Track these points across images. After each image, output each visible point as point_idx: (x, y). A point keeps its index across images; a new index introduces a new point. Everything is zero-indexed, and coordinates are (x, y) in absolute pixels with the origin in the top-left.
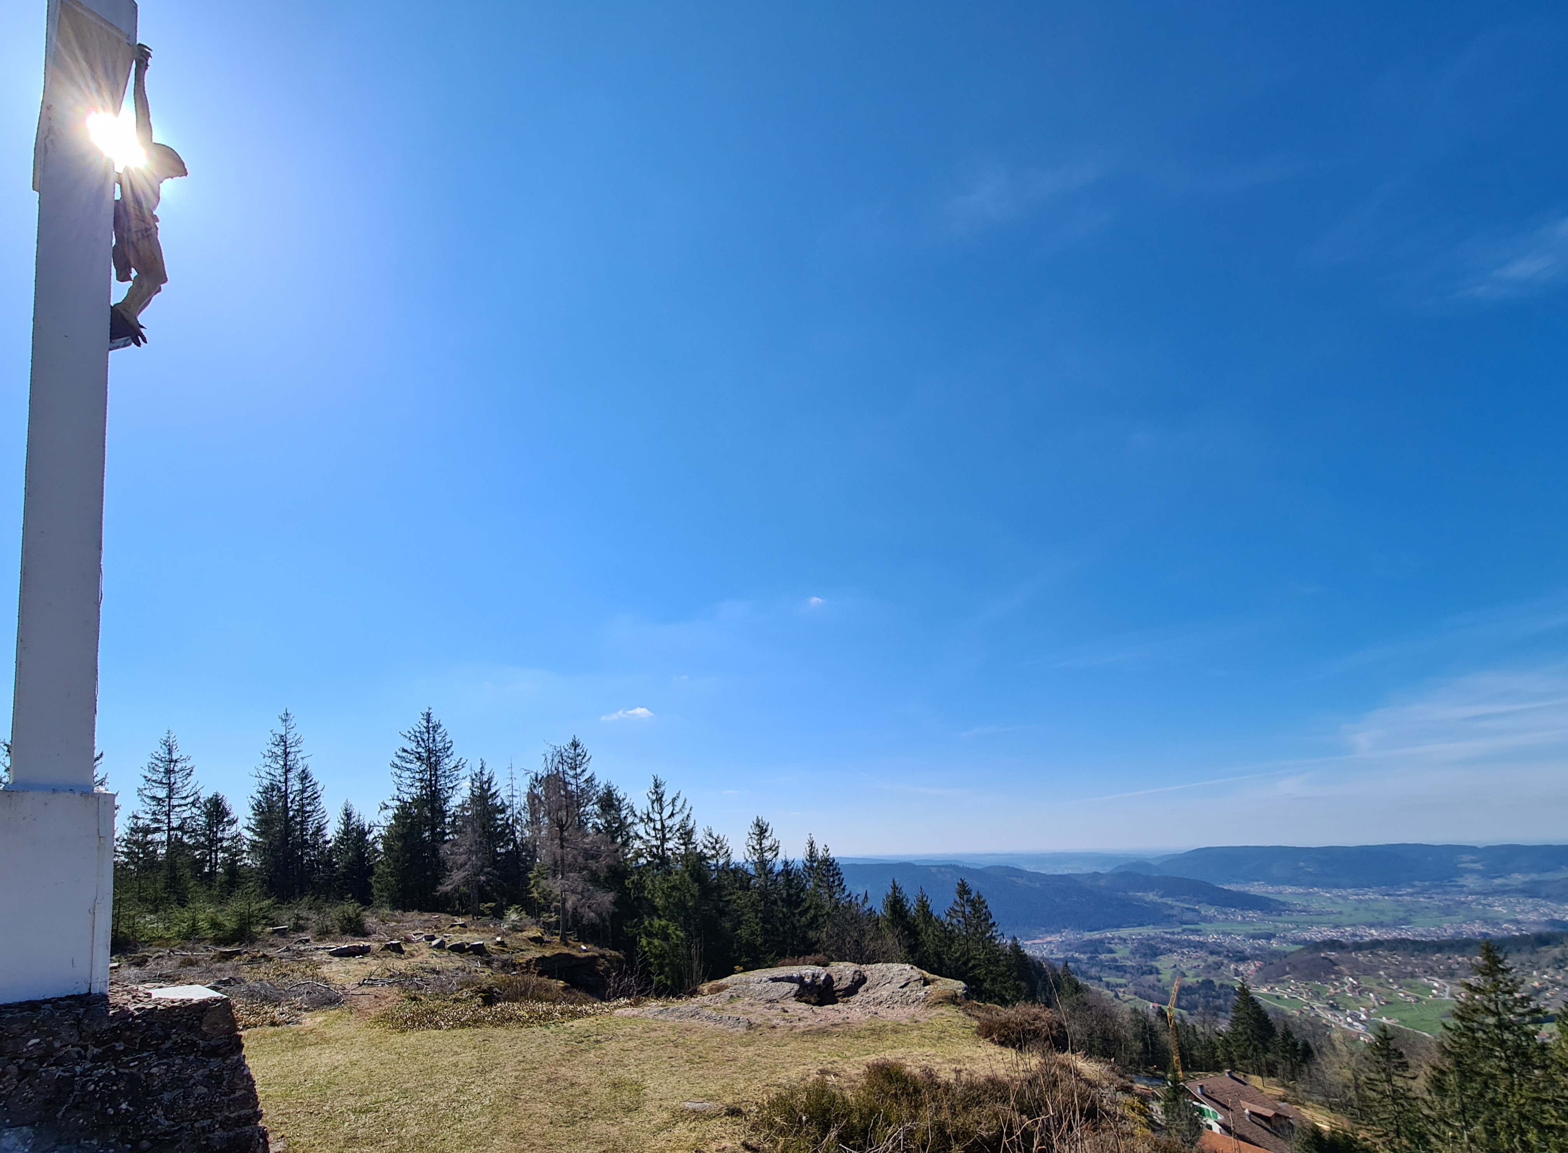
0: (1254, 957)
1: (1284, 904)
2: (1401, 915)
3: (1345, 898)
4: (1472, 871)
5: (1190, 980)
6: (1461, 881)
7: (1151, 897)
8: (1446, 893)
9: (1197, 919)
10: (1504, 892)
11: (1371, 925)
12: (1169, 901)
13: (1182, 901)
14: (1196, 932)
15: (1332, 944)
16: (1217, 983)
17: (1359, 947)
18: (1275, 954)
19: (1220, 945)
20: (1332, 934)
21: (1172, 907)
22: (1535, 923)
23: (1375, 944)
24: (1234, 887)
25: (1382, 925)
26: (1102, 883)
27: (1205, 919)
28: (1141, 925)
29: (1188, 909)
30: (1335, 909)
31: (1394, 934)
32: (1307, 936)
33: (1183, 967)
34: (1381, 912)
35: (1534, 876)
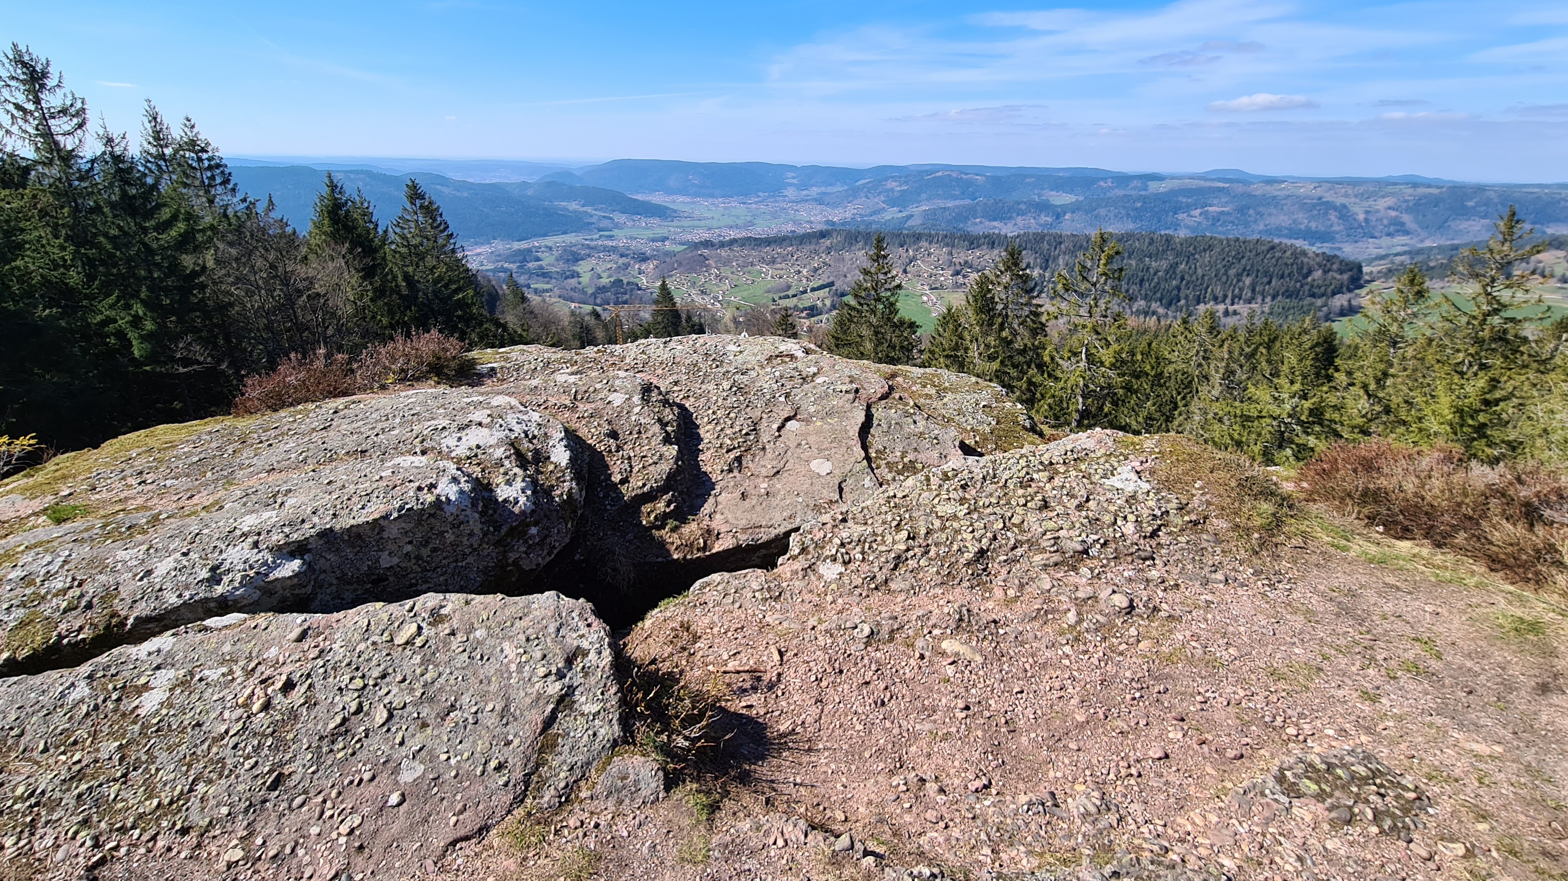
0: (654, 257)
1: (675, 211)
2: (749, 218)
3: (717, 206)
4: (791, 185)
5: (605, 281)
6: (785, 193)
7: (573, 206)
8: (776, 201)
9: (611, 226)
10: (807, 201)
11: (731, 227)
12: (589, 209)
13: (600, 210)
14: (610, 237)
15: (707, 244)
16: (625, 281)
17: (722, 245)
18: (667, 254)
19: (628, 248)
20: (706, 236)
21: (591, 216)
22: (820, 223)
23: (733, 242)
24: (640, 197)
25: (737, 227)
26: (530, 192)
27: (617, 226)
28: (565, 233)
29: (604, 217)
30: (710, 215)
31: (744, 234)
32: (689, 237)
33: (599, 270)
34: (738, 217)
35: (823, 189)
